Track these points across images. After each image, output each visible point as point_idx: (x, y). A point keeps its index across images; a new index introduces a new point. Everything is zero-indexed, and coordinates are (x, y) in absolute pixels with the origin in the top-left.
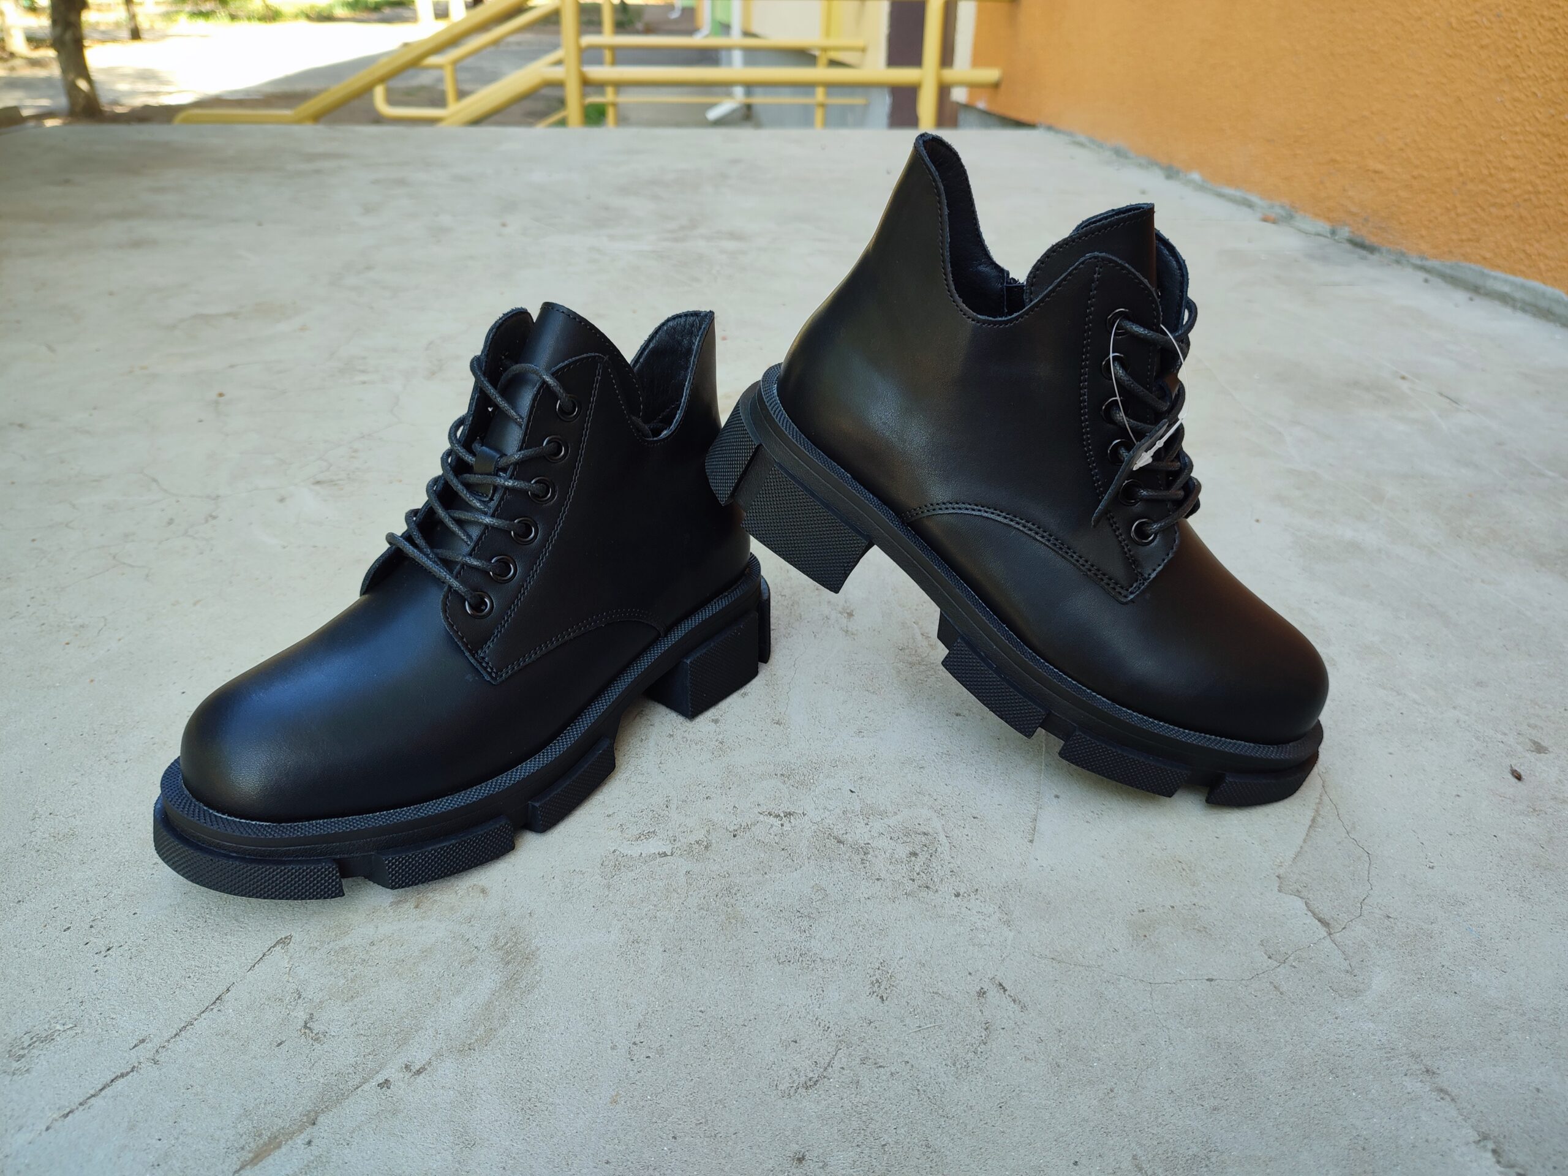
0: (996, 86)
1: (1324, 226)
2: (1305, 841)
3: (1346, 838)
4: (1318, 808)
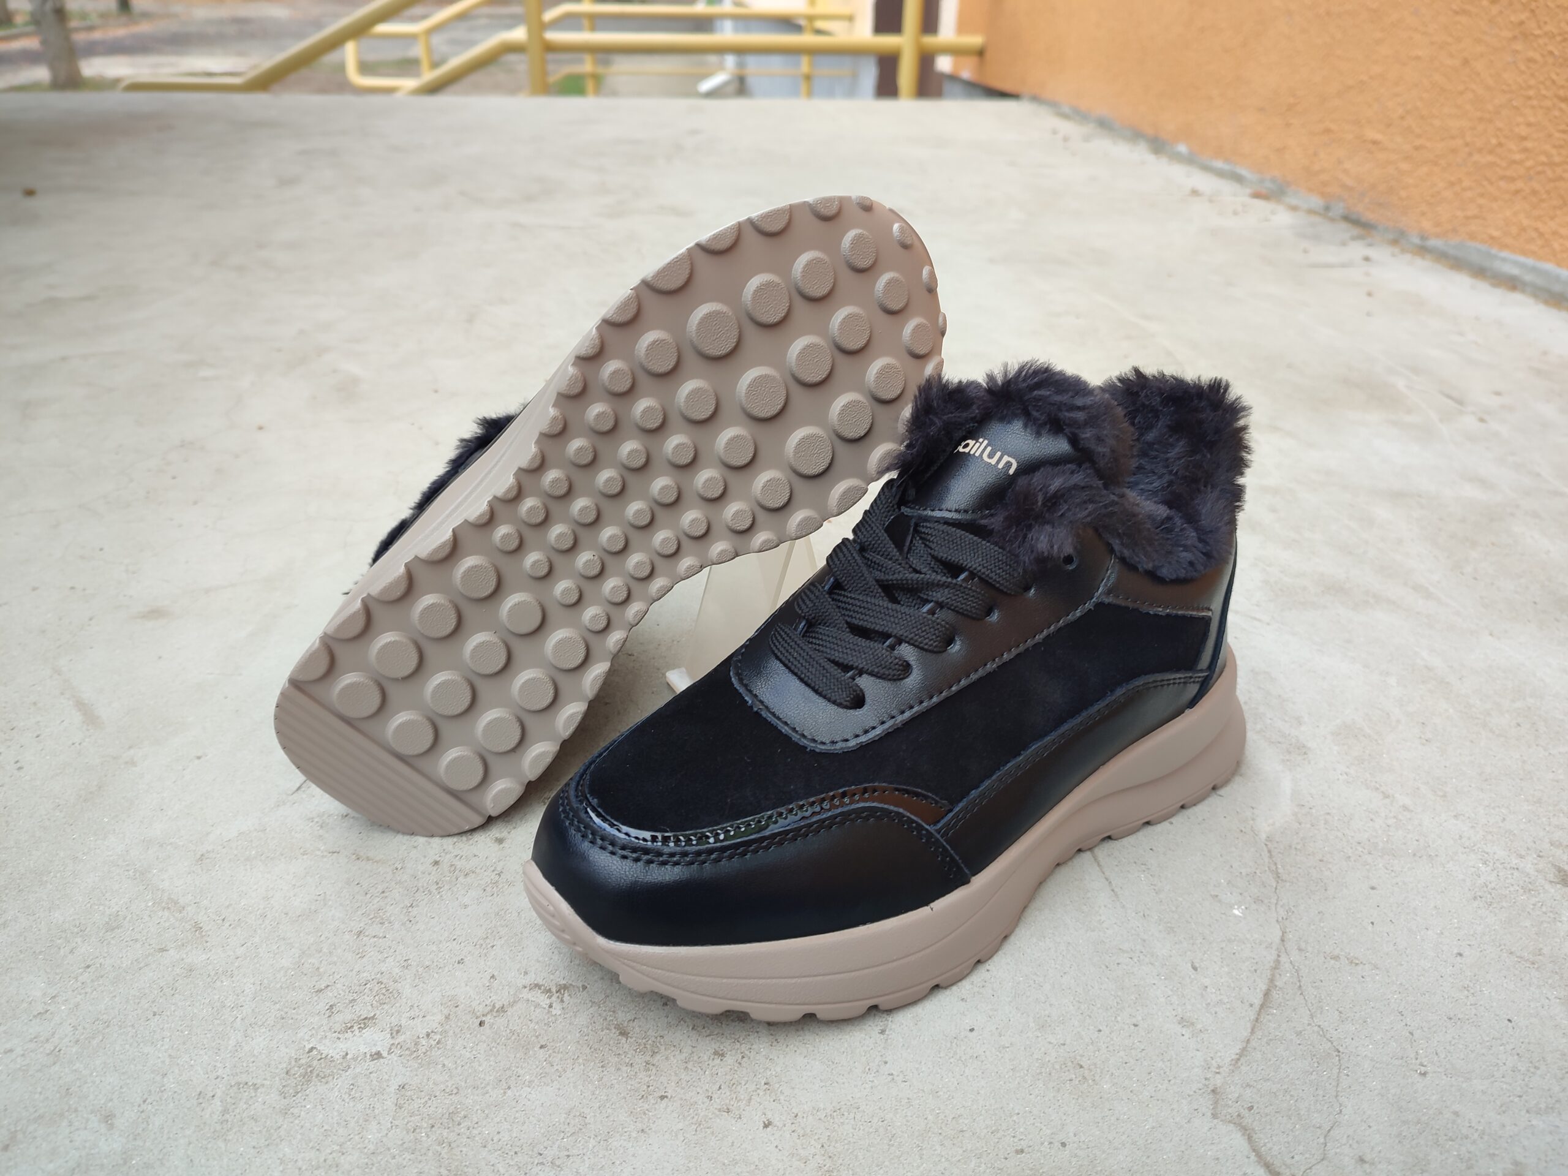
0: (980, 53)
1: (1316, 202)
2: (1253, 1032)
3: (1309, 1024)
4: (1273, 975)
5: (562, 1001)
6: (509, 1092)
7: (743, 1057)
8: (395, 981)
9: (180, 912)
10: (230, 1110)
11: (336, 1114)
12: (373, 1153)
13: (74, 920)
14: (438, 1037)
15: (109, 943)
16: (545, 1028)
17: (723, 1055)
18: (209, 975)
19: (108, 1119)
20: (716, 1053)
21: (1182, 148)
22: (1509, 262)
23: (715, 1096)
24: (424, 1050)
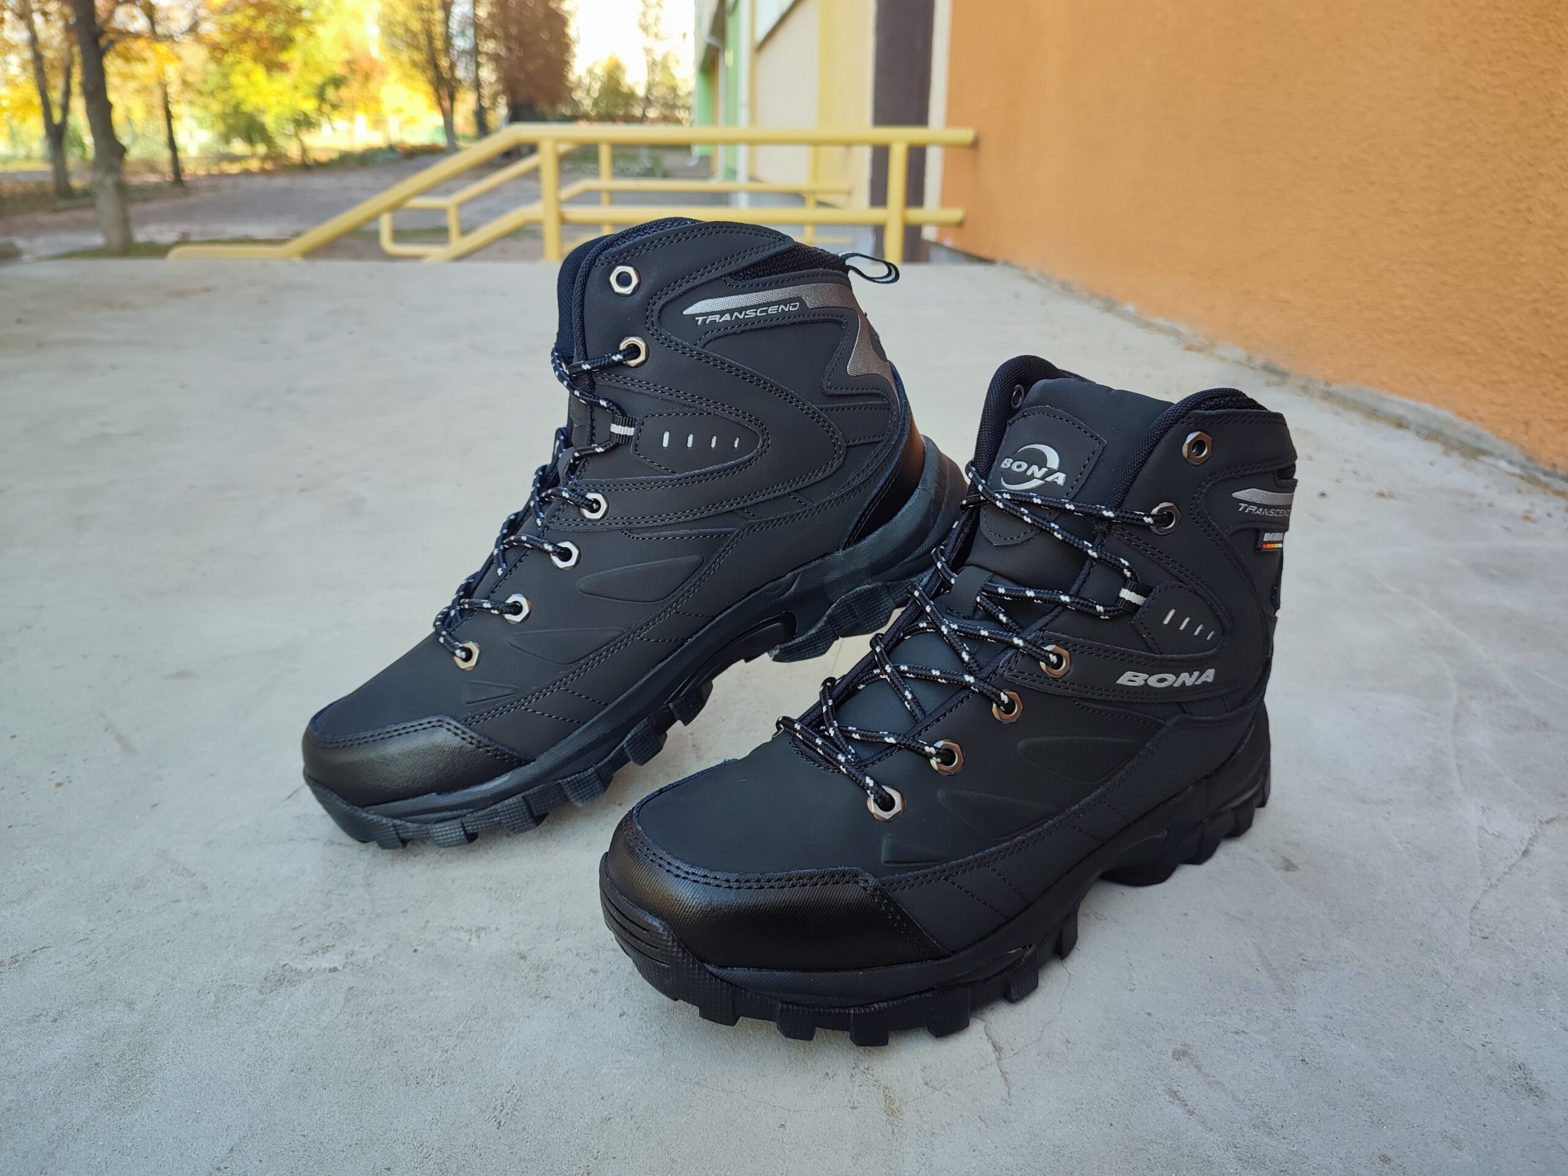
0: (960, 224)
1: (1239, 353)
5: (479, 937)
6: (431, 993)
7: (612, 973)
8: (353, 923)
9: (191, 877)
10: (222, 1000)
11: (299, 1004)
12: (325, 1028)
13: (109, 881)
14: (381, 959)
15: (136, 897)
16: (464, 954)
17: (597, 972)
18: (211, 918)
19: (130, 1005)
20: (592, 970)
21: (1130, 307)
22: (1397, 404)
23: (586, 997)
24: (370, 966)
